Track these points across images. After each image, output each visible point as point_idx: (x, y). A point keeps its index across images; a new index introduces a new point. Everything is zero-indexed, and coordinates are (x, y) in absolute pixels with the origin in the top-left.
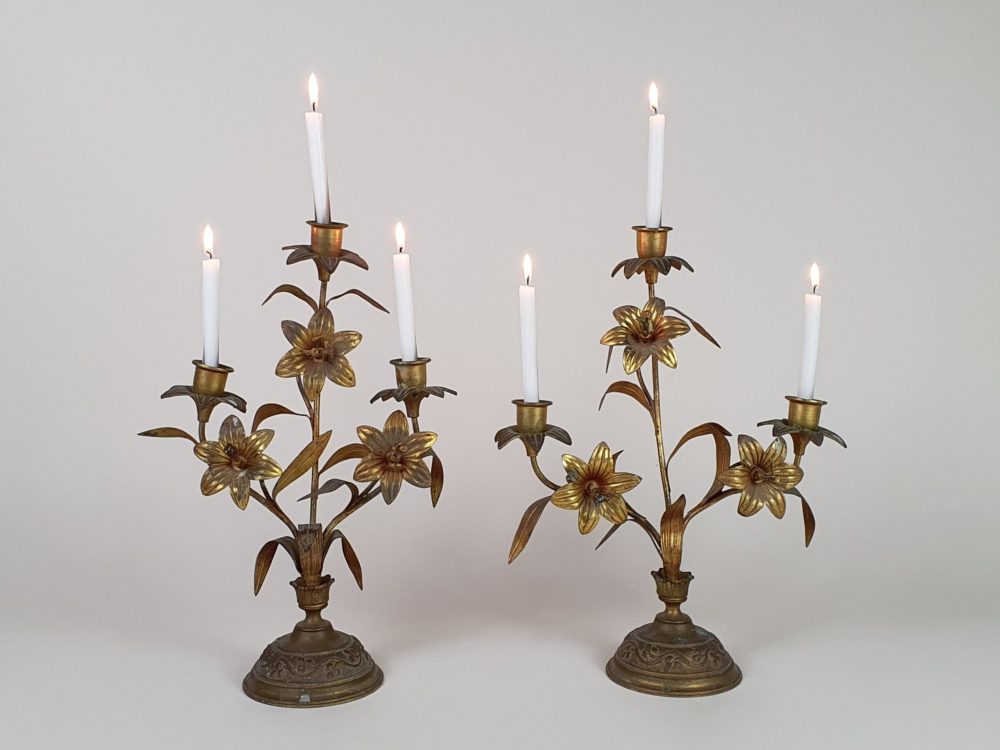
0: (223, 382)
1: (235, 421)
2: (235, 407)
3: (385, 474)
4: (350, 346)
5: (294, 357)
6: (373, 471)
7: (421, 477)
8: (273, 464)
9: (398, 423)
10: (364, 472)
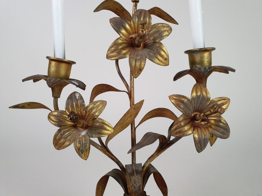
0: (69, 70)
1: (77, 96)
2: (77, 86)
3: (195, 130)
4: (165, 34)
5: (121, 44)
6: (186, 128)
7: (223, 131)
8: (106, 125)
9: (201, 92)
10: (180, 130)
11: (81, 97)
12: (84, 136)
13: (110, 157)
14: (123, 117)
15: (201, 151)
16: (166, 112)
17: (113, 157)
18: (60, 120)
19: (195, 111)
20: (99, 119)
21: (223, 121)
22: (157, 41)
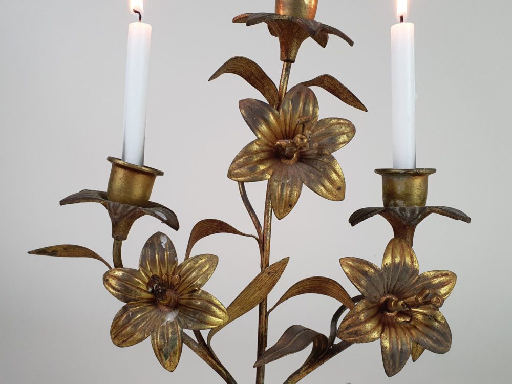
0: (148, 187)
1: (164, 241)
2: (164, 221)
3: (385, 331)
4: (341, 140)
5: (257, 152)
6: (369, 326)
7: (439, 337)
8: (216, 305)
9: (403, 257)
10: (356, 328)
11: (171, 246)
12: (172, 324)
13: (213, 367)
14: (246, 289)
15: (394, 374)
16: (331, 287)
17: (220, 368)
18: (128, 288)
19: (388, 293)
20: (203, 292)
21: (439, 319)
22: (326, 151)
